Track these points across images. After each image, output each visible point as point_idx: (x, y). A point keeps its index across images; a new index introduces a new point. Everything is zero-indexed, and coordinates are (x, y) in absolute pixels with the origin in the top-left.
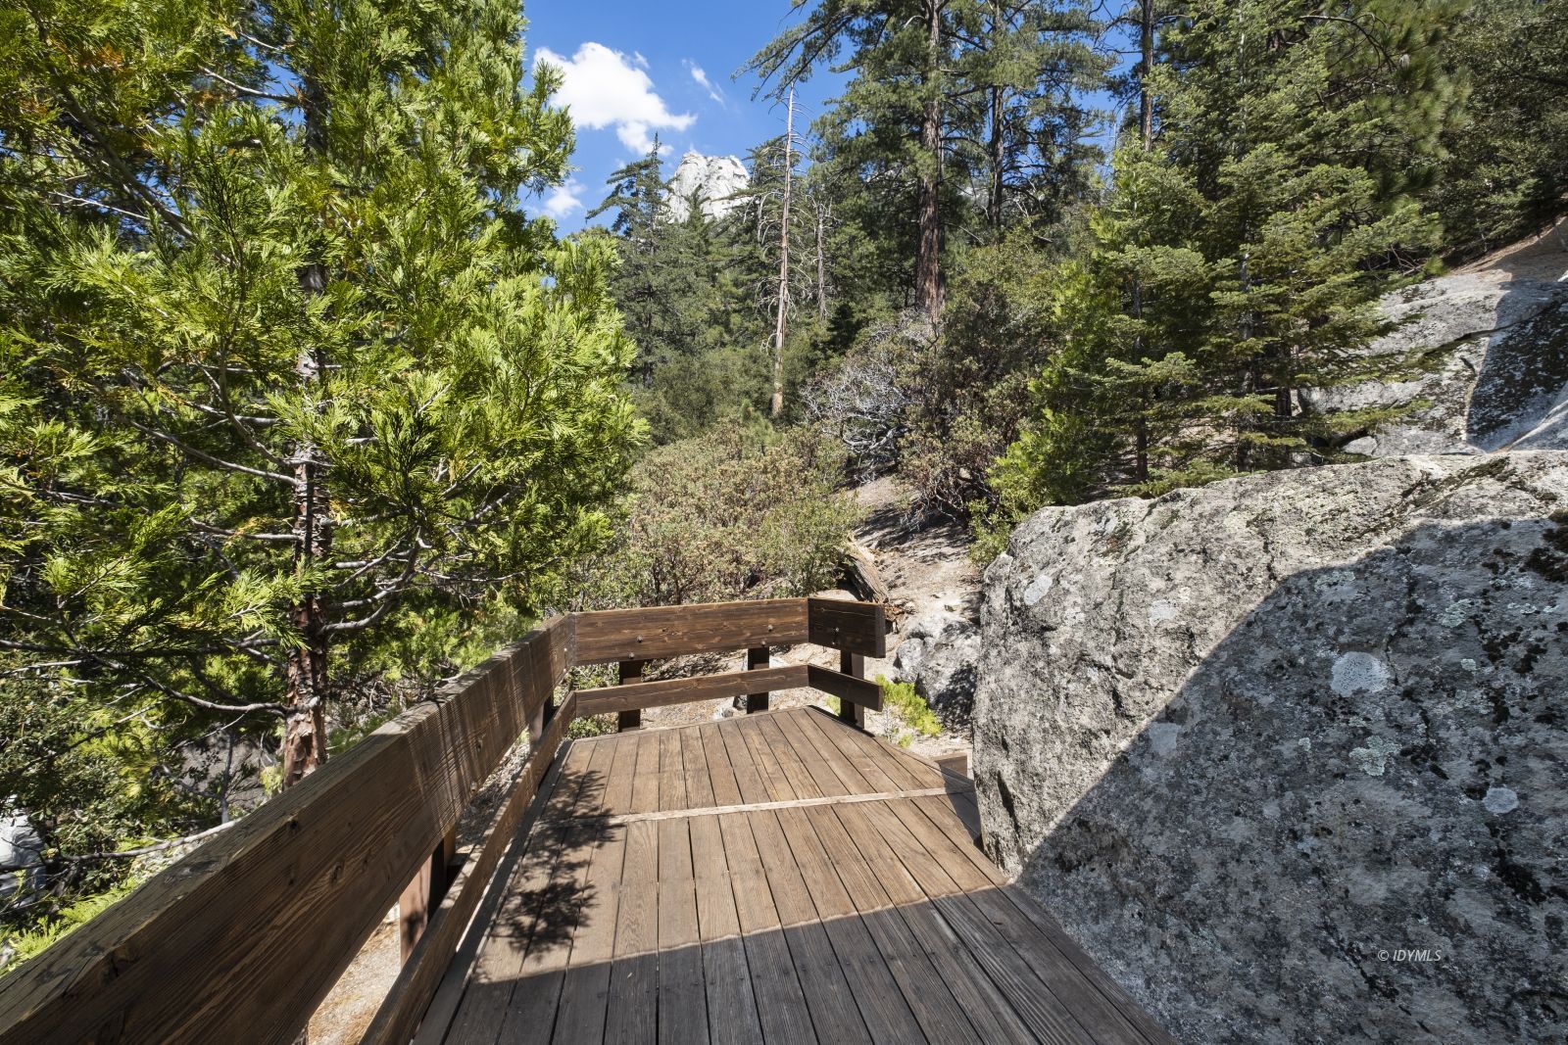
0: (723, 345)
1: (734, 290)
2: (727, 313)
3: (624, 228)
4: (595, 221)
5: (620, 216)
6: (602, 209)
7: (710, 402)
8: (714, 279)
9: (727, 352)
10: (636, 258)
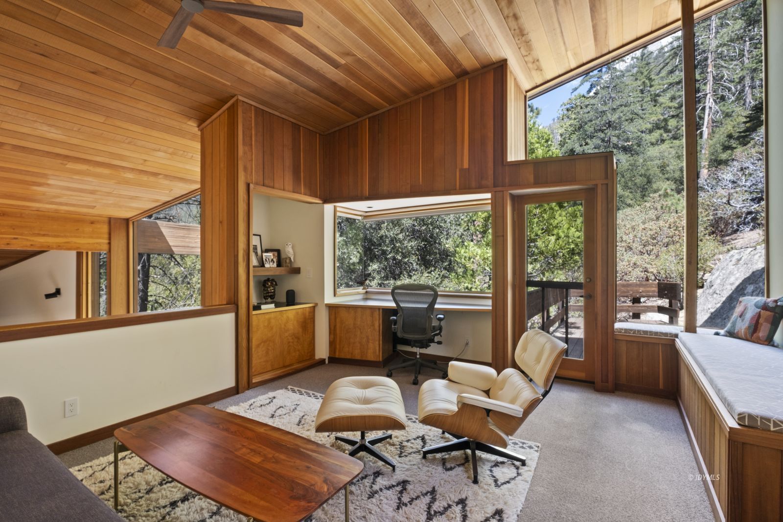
0: (663, 141)
1: (671, 104)
2: (666, 120)
3: (594, 90)
4: (576, 93)
5: (591, 85)
6: (580, 85)
7: (649, 182)
8: (656, 101)
9: (664, 147)
10: (601, 108)
